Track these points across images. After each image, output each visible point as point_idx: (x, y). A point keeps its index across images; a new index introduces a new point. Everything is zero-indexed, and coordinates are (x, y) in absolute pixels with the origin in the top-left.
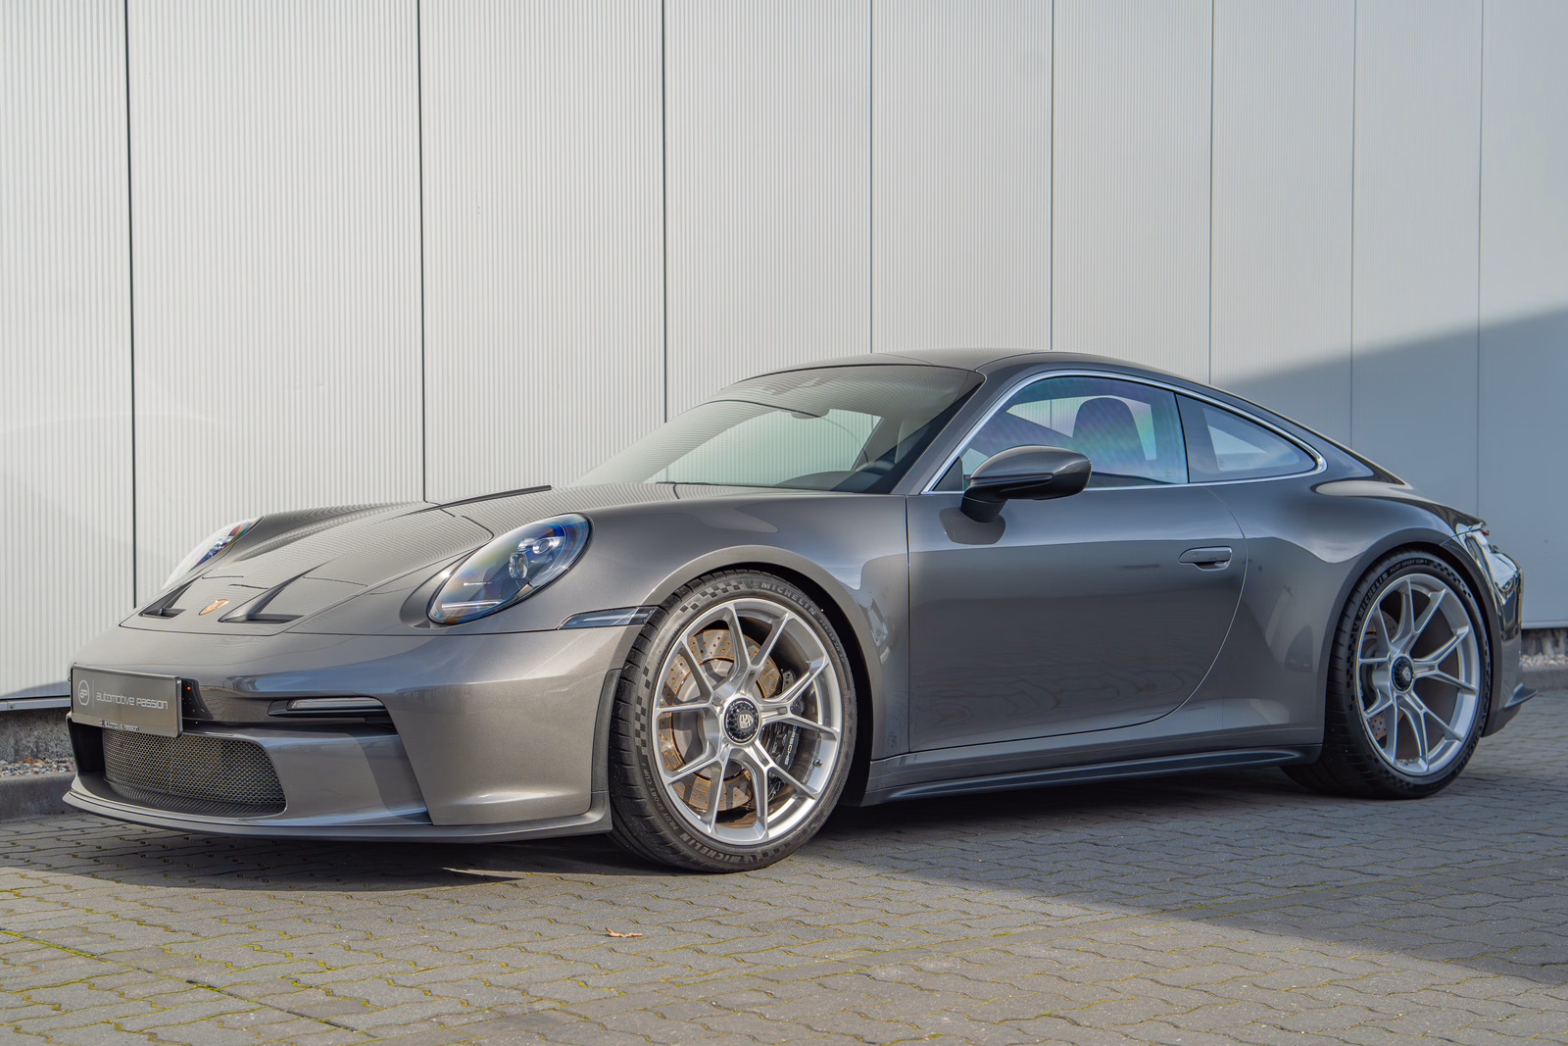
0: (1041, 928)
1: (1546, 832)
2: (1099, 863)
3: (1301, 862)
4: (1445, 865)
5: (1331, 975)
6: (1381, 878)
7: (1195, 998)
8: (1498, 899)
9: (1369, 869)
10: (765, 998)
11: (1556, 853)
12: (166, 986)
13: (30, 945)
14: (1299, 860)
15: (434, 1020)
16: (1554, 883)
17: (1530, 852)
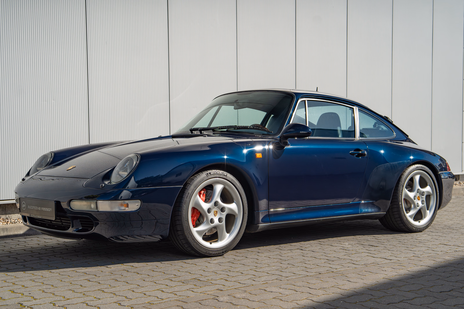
0: (278, 281)
1: (447, 244)
3: (367, 256)
5: (371, 297)
6: (392, 261)
9: (389, 258)
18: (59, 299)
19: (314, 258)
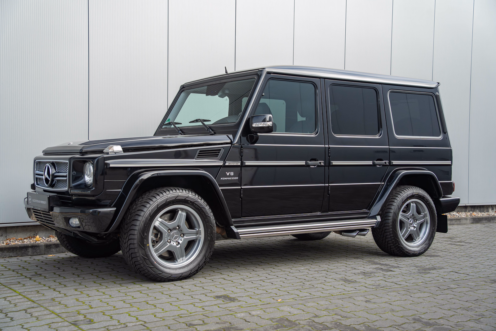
0: (294, 300)
4: (422, 282)
6: (401, 286)
8: (431, 295)
9: (399, 283)
11: (457, 279)
12: (45, 312)
13: (20, 297)
14: (381, 279)
15: (107, 327)
16: (450, 290)
17: (450, 279)
18: (110, 309)
19: (334, 280)
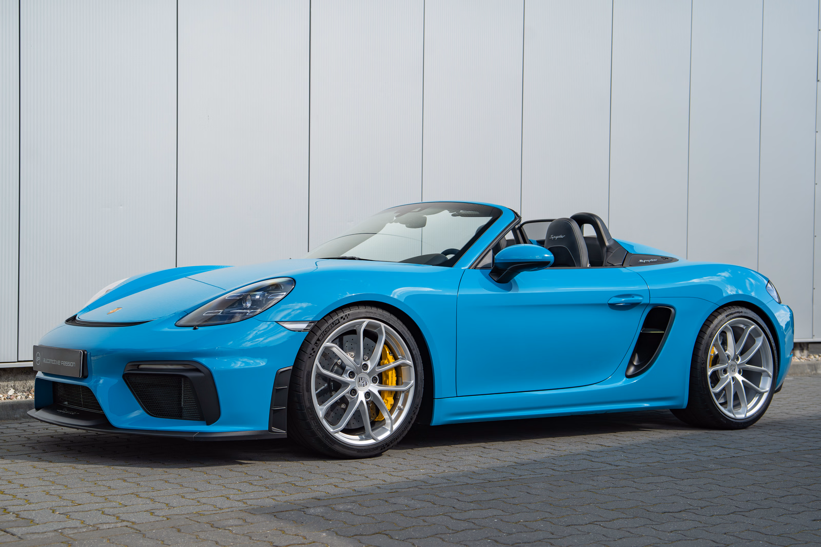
1: (726, 446)
2: (477, 457)
3: (584, 459)
4: (658, 462)
5: (547, 515)
6: (619, 467)
7: (465, 525)
8: (672, 479)
10: (241, 522)
11: (721, 457)
15: (60, 531)
16: (707, 472)
17: (709, 456)
18: (65, 504)
